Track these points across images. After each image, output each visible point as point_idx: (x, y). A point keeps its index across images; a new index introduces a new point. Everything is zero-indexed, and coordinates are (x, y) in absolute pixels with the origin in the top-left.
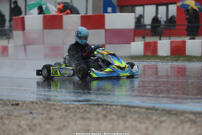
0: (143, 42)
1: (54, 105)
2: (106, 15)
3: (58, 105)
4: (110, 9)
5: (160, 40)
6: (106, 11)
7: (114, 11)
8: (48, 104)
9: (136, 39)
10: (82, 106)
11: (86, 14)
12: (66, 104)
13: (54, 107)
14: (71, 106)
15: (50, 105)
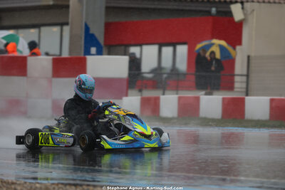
0: (139, 97)
1: (13, 183)
2: (88, 57)
3: (19, 184)
4: (93, 50)
5: (164, 94)
6: (88, 52)
7: (99, 53)
8: (5, 182)
9: (130, 92)
10: (53, 186)
11: (60, 55)
12: (30, 183)
13: (13, 186)
14: (38, 185)
15: (8, 183)
